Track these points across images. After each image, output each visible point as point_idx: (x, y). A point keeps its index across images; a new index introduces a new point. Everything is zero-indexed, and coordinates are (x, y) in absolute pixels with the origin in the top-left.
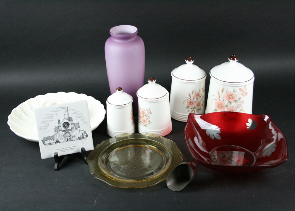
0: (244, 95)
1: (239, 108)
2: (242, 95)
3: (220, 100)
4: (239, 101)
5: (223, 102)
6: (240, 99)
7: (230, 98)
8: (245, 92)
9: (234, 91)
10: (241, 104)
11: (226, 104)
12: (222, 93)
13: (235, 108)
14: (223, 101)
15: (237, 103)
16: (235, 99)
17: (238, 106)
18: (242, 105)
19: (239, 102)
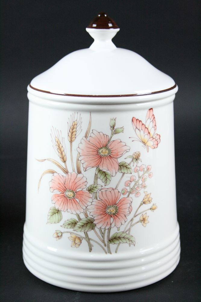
0: (151, 143)
1: (137, 194)
2: (144, 143)
3: (67, 172)
4: (133, 166)
5: (79, 175)
6: (136, 158)
7: (101, 157)
8: (152, 132)
9: (113, 127)
10: (144, 181)
11: (91, 182)
12: (71, 142)
13: (122, 196)
14: (79, 172)
15: (127, 177)
16: (120, 160)
17: (132, 184)
18: (147, 183)
19: (136, 171)
